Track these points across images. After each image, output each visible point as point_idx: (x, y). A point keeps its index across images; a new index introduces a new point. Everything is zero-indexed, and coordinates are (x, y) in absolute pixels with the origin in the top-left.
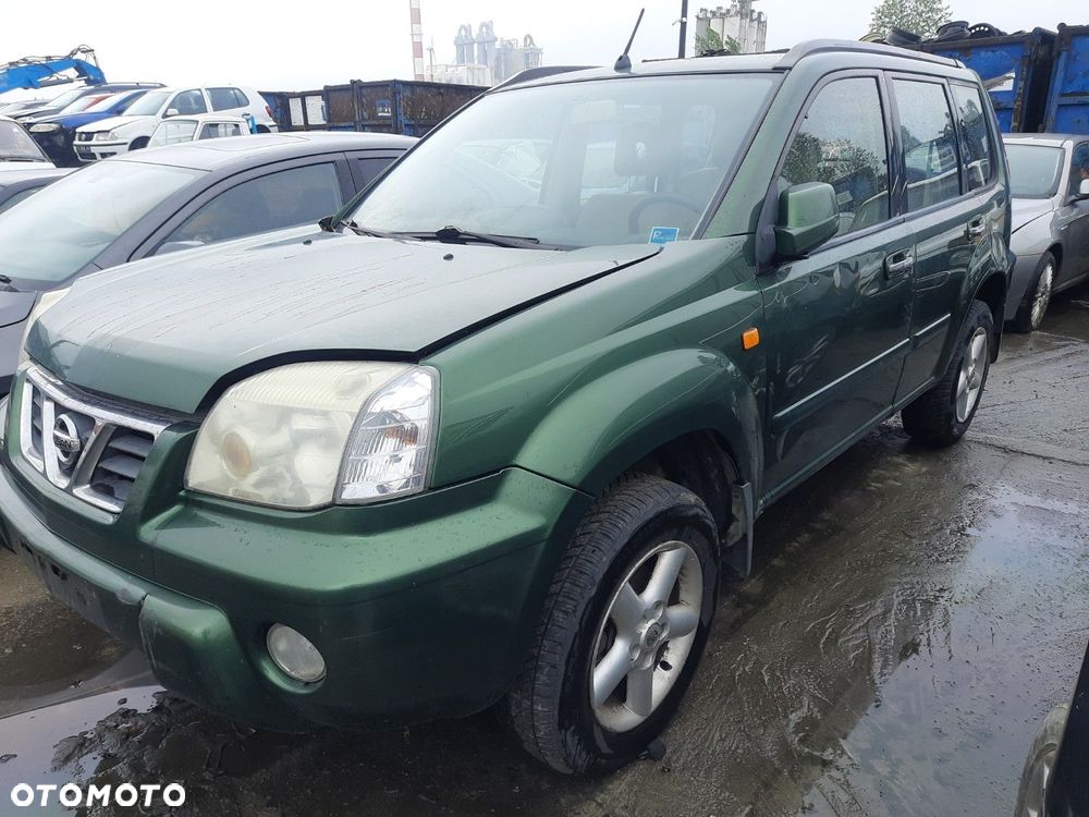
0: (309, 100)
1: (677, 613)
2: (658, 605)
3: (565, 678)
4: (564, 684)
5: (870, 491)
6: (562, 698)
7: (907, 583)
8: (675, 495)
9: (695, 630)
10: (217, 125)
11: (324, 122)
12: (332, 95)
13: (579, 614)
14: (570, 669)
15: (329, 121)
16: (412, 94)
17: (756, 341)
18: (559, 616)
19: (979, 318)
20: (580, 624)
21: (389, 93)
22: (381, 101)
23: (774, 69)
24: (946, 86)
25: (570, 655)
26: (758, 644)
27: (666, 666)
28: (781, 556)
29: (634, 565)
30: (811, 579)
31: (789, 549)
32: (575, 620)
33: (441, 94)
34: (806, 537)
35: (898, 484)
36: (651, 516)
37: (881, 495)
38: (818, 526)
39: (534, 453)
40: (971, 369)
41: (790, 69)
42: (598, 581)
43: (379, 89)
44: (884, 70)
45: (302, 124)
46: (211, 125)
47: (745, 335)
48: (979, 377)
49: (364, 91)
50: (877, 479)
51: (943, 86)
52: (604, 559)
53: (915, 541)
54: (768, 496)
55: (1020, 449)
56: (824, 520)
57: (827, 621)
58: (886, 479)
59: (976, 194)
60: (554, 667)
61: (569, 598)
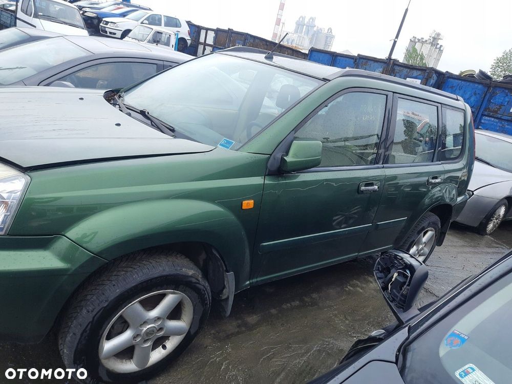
0: (209, 32)
1: (173, 324)
2: (158, 318)
3: (79, 342)
4: (78, 344)
5: (346, 291)
6: (76, 350)
7: (326, 342)
8: (179, 268)
9: (184, 335)
10: (162, 33)
11: (212, 44)
12: (219, 33)
13: (94, 313)
14: (83, 338)
15: (214, 44)
16: (254, 41)
17: (252, 206)
18: (84, 311)
19: (429, 223)
20: (94, 318)
21: (243, 39)
22: (239, 41)
23: (323, 79)
24: (440, 108)
25: (85, 331)
26: (232, 349)
27: (164, 347)
28: (278, 308)
29: (140, 297)
30: (282, 325)
31: (284, 306)
32: (91, 315)
33: (267, 45)
34: (297, 303)
35: (361, 291)
36: (156, 276)
37: (349, 293)
38: (306, 299)
39: (75, 232)
40: (421, 247)
41: (330, 81)
42: (110, 300)
43: (239, 35)
44: (394, 92)
45: (203, 42)
46: (158, 32)
47: (244, 202)
48: (427, 250)
49: (233, 35)
50: (352, 286)
51: (437, 107)
52: (118, 290)
53: (347, 322)
54: (254, 280)
55: (434, 292)
56: (312, 297)
57: (272, 348)
58: (358, 286)
59: (442, 164)
60: (74, 334)
61: (92, 304)
